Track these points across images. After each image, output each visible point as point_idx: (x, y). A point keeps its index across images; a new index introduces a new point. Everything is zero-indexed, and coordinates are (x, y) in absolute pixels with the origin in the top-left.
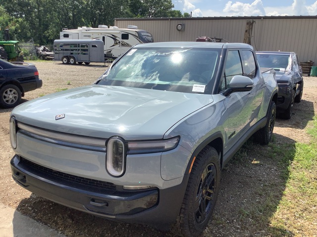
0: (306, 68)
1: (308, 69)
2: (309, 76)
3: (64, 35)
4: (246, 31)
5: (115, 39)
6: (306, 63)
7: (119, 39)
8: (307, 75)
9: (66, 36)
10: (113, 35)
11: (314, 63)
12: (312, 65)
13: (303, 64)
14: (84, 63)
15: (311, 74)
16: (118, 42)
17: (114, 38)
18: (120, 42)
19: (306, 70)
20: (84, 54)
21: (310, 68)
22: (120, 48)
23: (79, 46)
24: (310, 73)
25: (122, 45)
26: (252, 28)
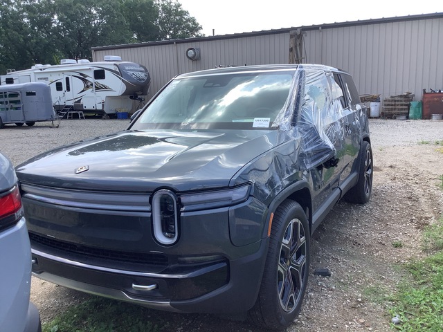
0: (402, 105)
1: (406, 107)
2: (408, 118)
3: (7, 79)
4: (291, 50)
5: (85, 81)
6: (401, 96)
7: (91, 79)
8: (404, 117)
9: (10, 81)
10: (81, 74)
11: (414, 95)
12: (412, 100)
13: (396, 99)
14: (25, 124)
15: (410, 115)
16: (89, 84)
17: (83, 78)
18: (92, 85)
19: (402, 109)
20: (17, 109)
21: (409, 106)
22: (93, 94)
23: (6, 96)
24: (408, 113)
25: (97, 88)
26: (300, 45)
